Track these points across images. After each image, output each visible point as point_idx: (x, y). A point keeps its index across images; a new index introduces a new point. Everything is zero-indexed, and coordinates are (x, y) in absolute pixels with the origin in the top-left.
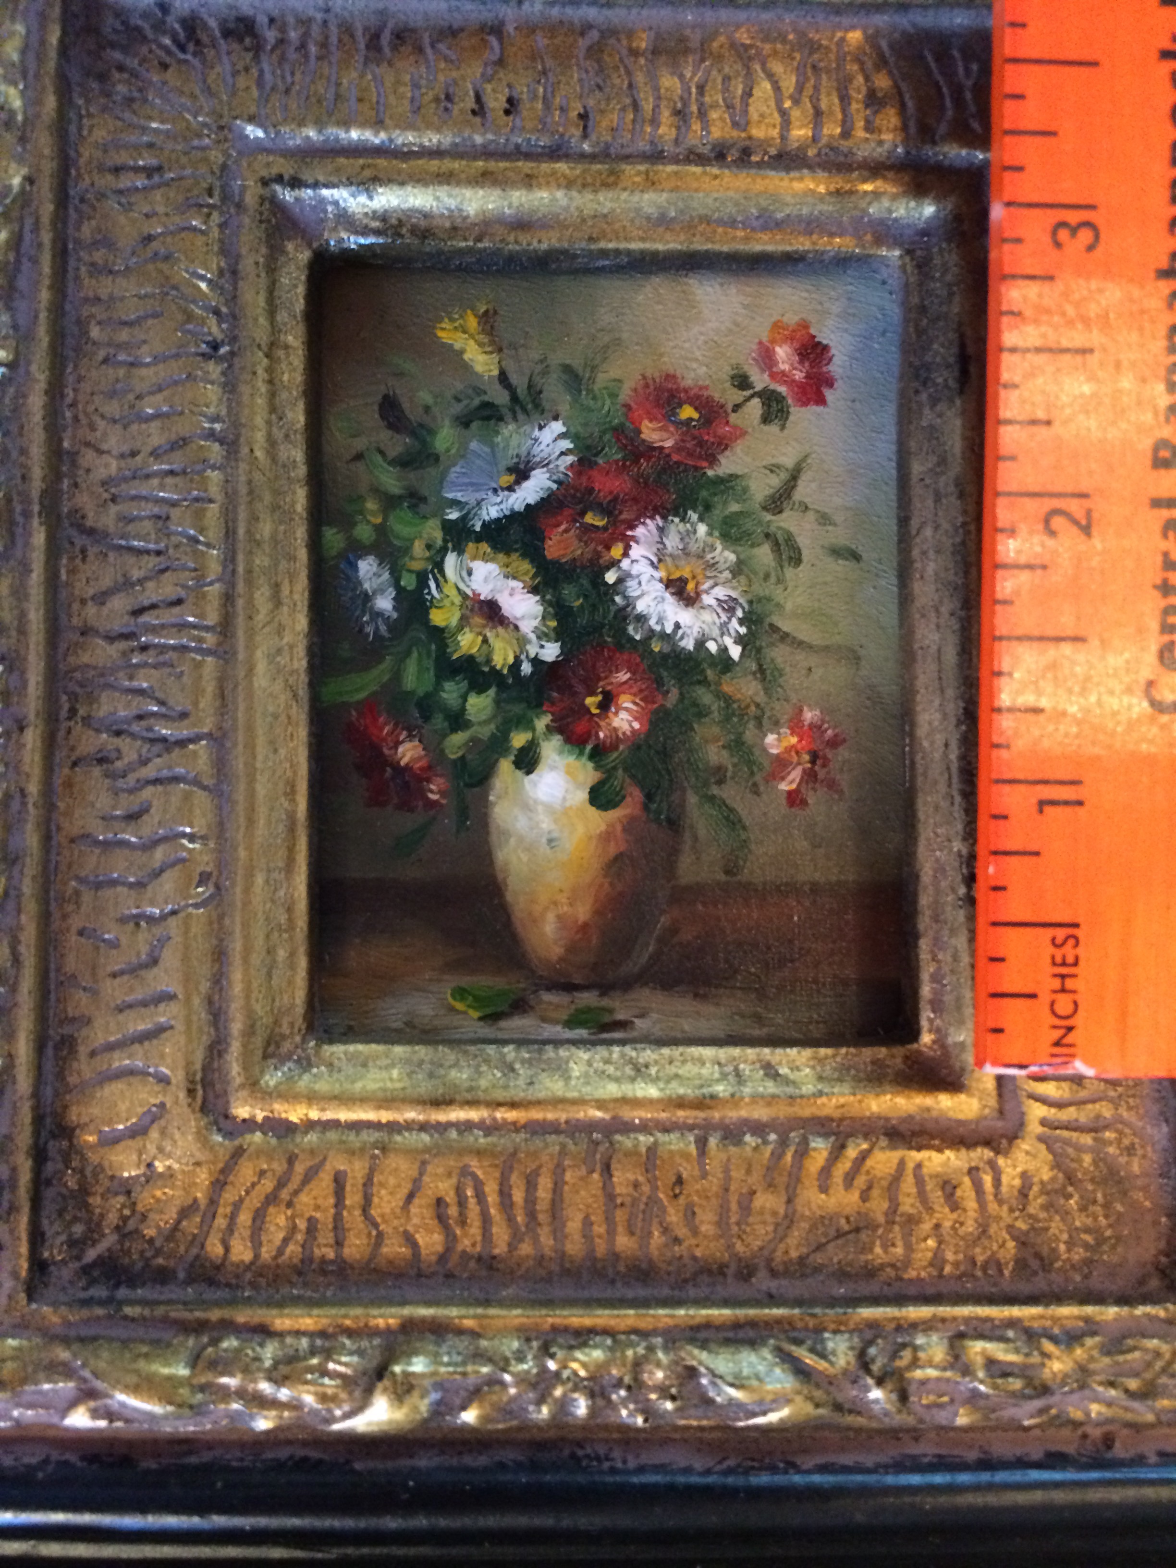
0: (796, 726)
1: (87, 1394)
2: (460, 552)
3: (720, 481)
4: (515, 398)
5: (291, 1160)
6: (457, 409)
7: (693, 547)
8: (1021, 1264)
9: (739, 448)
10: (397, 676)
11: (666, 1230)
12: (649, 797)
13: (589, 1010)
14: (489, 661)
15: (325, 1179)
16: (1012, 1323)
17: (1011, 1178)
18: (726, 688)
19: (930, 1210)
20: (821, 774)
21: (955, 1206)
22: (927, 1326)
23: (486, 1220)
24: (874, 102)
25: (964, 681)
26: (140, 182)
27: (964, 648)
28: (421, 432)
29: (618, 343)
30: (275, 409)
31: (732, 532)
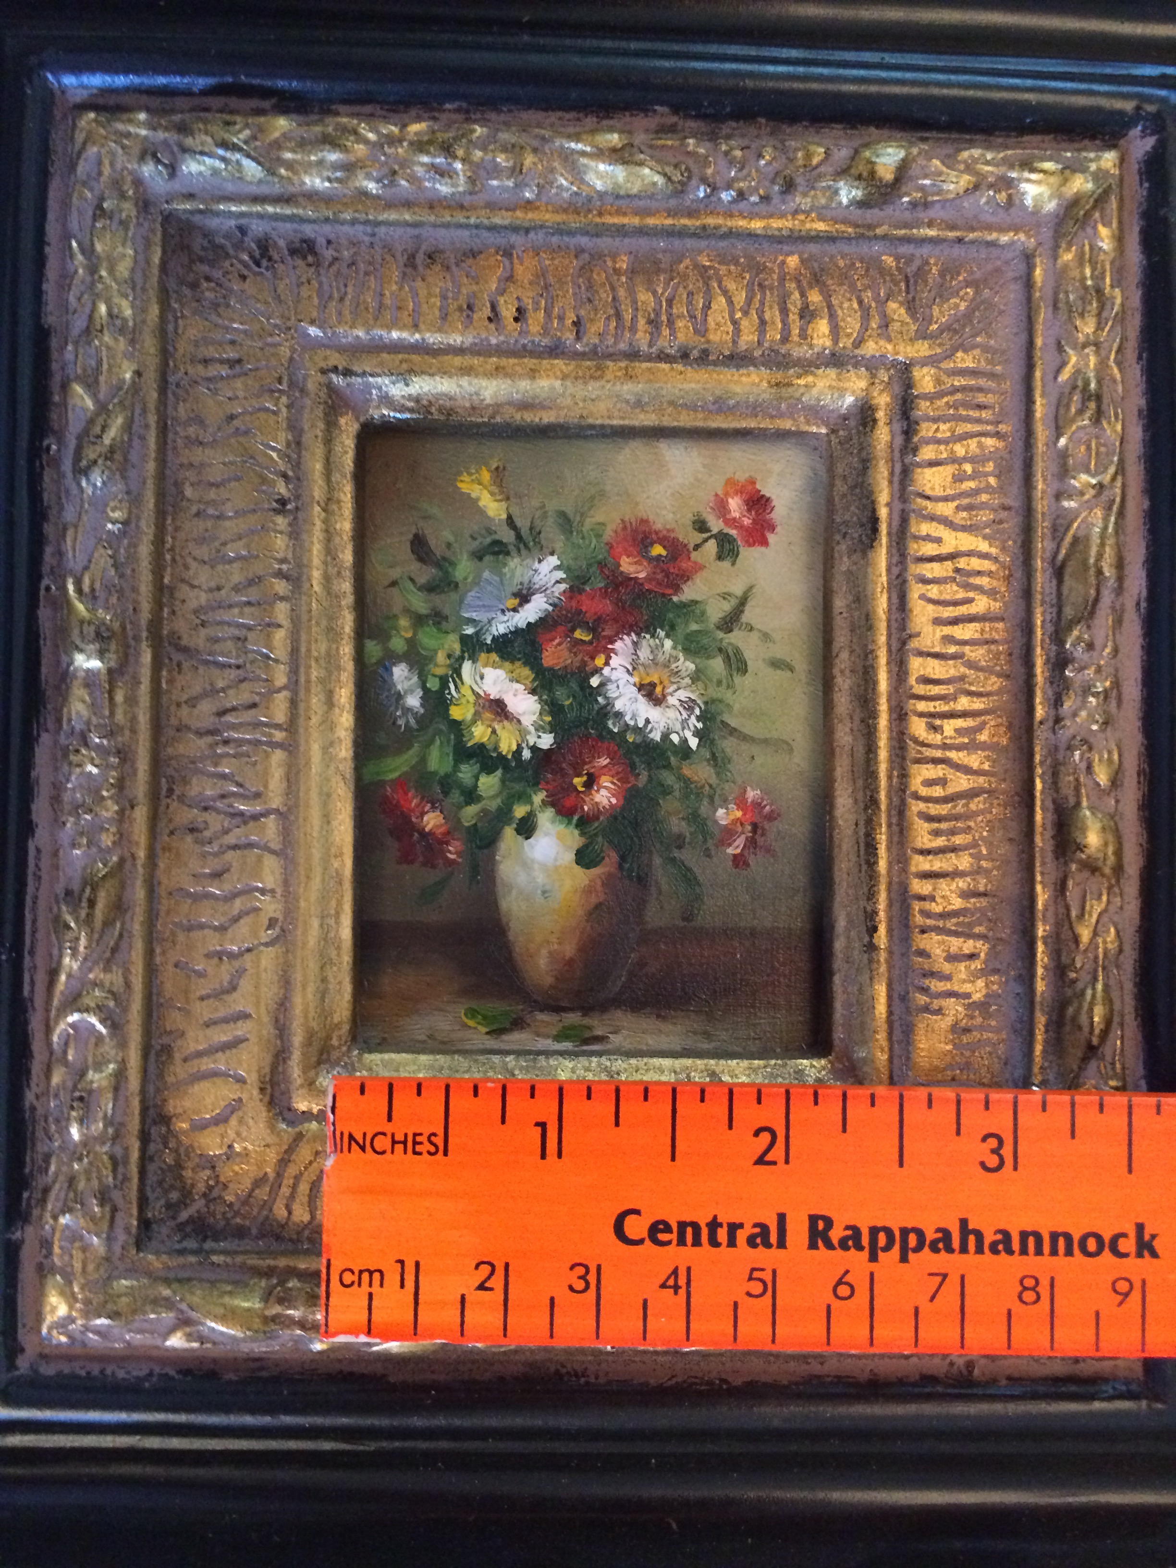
0: (741, 803)
1: (184, 1322)
2: (474, 659)
3: (683, 605)
4: (519, 537)
6: (475, 544)
7: (661, 658)
9: (698, 579)
10: (423, 759)
12: (623, 858)
13: (572, 1027)
14: (496, 748)
18: (686, 771)
20: (760, 840)
24: (807, 314)
25: (871, 775)
26: (224, 371)
27: (871, 749)
28: (444, 564)
29: (602, 494)
30: (330, 552)
31: (692, 646)
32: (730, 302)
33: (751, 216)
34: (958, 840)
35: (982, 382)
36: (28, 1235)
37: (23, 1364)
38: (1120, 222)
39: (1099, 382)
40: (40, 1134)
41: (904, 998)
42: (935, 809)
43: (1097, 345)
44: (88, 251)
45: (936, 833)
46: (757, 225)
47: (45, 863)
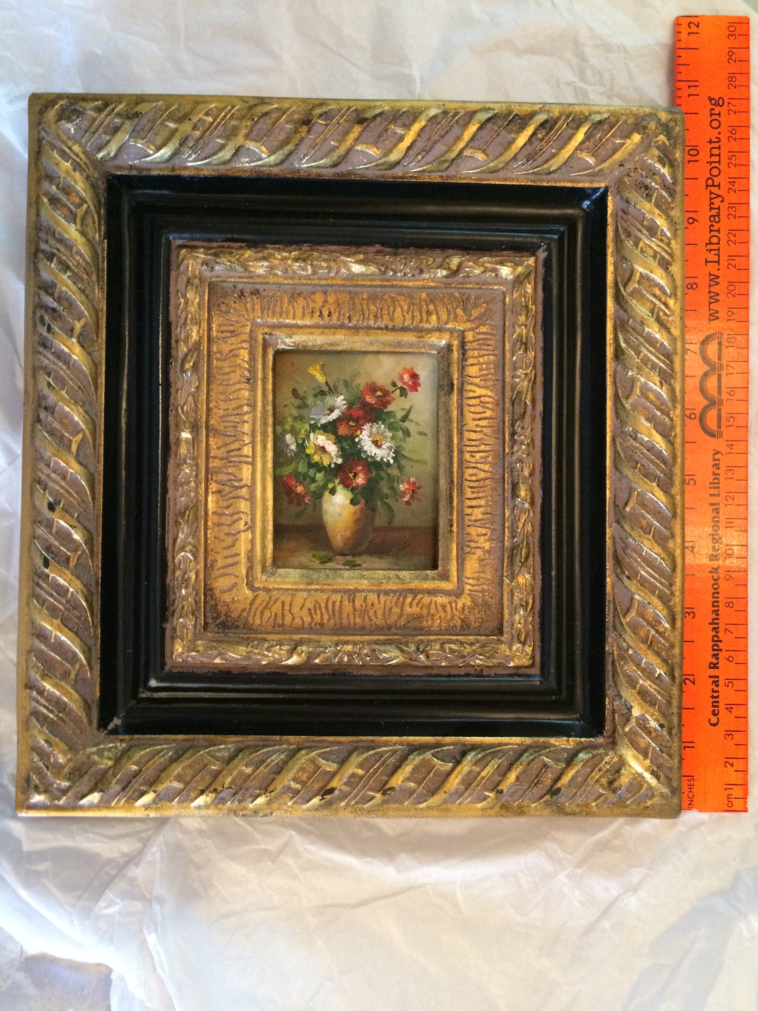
0: (408, 483)
1: (220, 654)
2: (314, 432)
3: (388, 413)
4: (330, 389)
5: (271, 598)
6: (314, 392)
7: (380, 432)
8: (462, 626)
9: (393, 403)
10: (297, 468)
11: (369, 617)
12: (367, 502)
13: (349, 561)
14: (322, 464)
15: (279, 603)
16: (457, 640)
17: (460, 605)
18: (389, 472)
19: (438, 612)
20: (415, 496)
21: (445, 611)
22: (435, 641)
23: (322, 614)
24: (429, 313)
25: (451, 472)
26: (229, 334)
27: (451, 463)
28: (303, 399)
29: (359, 373)
30: (264, 396)
31: (391, 427)
32: (402, 309)
33: (410, 281)
34: (481, 495)
35: (489, 337)
36: (168, 626)
37: (167, 668)
38: (535, 282)
39: (527, 338)
40: (171, 593)
41: (462, 549)
42: (472, 484)
43: (526, 326)
44: (184, 297)
45: (473, 493)
46: (410, 284)
47: (172, 502)
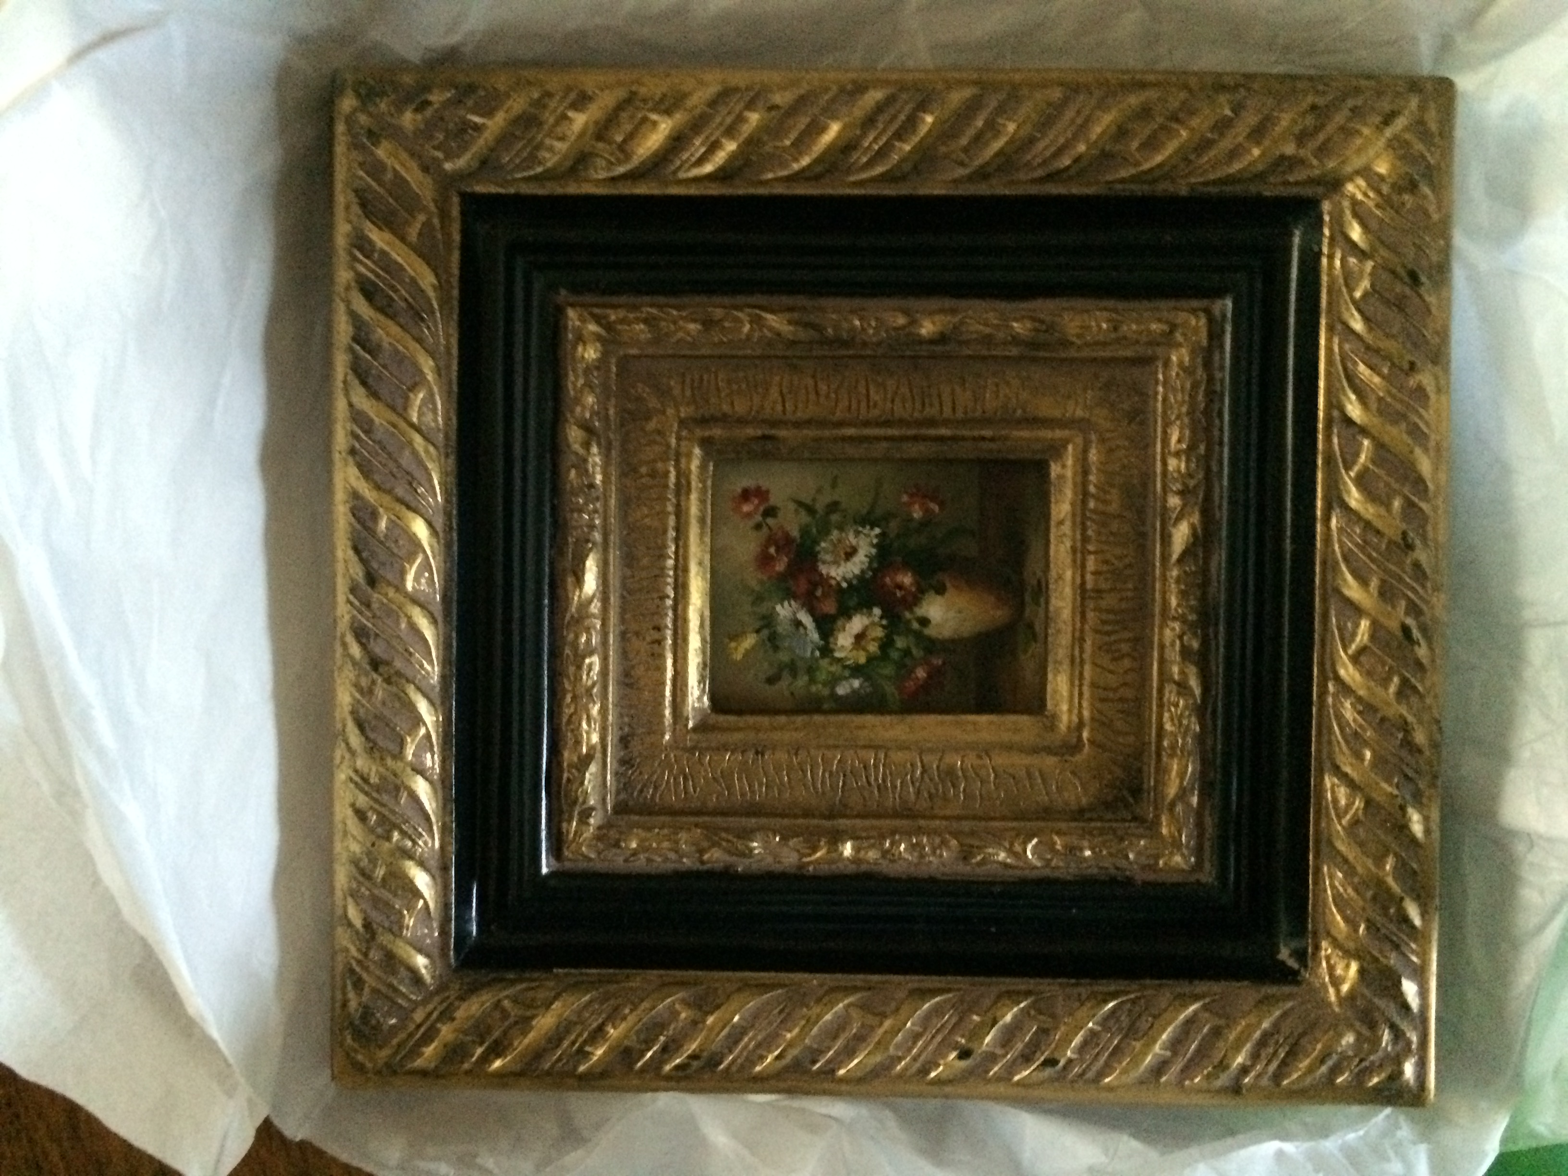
0: (910, 504)
3: (802, 536)
4: (766, 626)
6: (771, 651)
7: (831, 548)
9: (788, 528)
10: (889, 678)
11: (1126, 568)
12: (941, 569)
13: (1033, 597)
14: (881, 639)
16: (1163, 430)
18: (894, 535)
19: (1119, 460)
20: (932, 494)
21: (1117, 449)
24: (652, 474)
25: (900, 438)
26: (690, 783)
27: (885, 438)
28: (781, 667)
29: (743, 581)
30: (781, 728)
31: (824, 531)
34: (935, 393)
35: (688, 380)
36: (1140, 877)
37: (1204, 879)
38: (608, 307)
40: (1088, 873)
41: (1019, 421)
42: (918, 405)
45: (931, 405)
47: (949, 870)
